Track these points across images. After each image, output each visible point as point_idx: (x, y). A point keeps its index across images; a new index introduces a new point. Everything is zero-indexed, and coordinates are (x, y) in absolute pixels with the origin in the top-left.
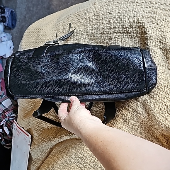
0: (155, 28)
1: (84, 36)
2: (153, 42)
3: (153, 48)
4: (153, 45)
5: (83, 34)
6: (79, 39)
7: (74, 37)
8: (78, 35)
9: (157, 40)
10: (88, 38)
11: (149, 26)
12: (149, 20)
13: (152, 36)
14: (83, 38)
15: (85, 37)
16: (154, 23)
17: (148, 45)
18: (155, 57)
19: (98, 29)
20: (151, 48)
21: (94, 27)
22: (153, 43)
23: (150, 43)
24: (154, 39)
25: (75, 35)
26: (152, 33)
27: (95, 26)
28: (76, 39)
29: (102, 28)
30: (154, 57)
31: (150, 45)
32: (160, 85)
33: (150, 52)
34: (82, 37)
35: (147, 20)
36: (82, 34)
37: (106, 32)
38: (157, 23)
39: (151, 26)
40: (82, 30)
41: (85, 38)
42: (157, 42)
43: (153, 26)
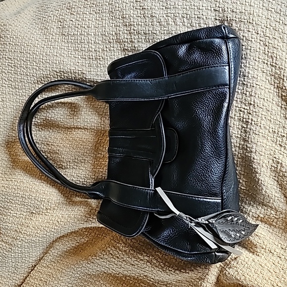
0: (253, 40)
2: (251, 62)
3: (251, 72)
4: (251, 66)
5: (110, 42)
6: (100, 50)
7: (90, 45)
8: (100, 42)
9: (257, 59)
10: (119, 48)
11: (243, 36)
12: (242, 25)
13: (249, 52)
14: (108, 49)
15: (113, 47)
16: (251, 30)
17: (243, 66)
18: (255, 85)
19: (143, 33)
20: (247, 71)
21: (134, 30)
22: (251, 64)
23: (246, 63)
24: (252, 58)
25: (93, 42)
26: (249, 48)
27: (135, 29)
28: (93, 50)
29: (150, 32)
30: (253, 87)
31: (246, 66)
32: (267, 131)
33: (246, 77)
35: (238, 26)
36: (107, 41)
37: (158, 39)
38: (256, 31)
39: (247, 35)
40: (107, 35)
41: (112, 49)
42: (257, 63)
43: (250, 35)
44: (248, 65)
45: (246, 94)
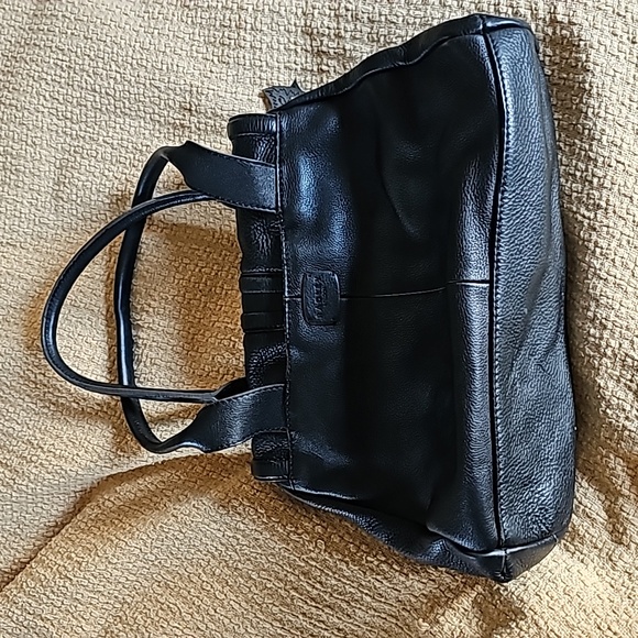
0: (622, 56)
1: (292, 40)
2: (610, 107)
3: (608, 131)
4: (610, 117)
5: (288, 31)
6: (264, 46)
7: (242, 33)
8: (265, 28)
9: (627, 102)
10: (309, 48)
11: (599, 42)
12: (599, 18)
13: (609, 83)
14: (282, 47)
15: (295, 44)
16: (619, 32)
17: (590, 115)
18: (614, 163)
19: (366, 20)
20: (598, 128)
21: (347, 10)
22: (609, 111)
23: (599, 107)
24: (614, 97)
25: (249, 26)
26: (612, 73)
27: (350, 6)
28: (248, 45)
29: (383, 18)
30: (609, 166)
31: (597, 115)
32: (628, 273)
33: (595, 143)
34: (278, 41)
35: (590, 18)
36: (282, 28)
37: (399, 36)
38: (631, 37)
39: (608, 43)
40: (283, 13)
41: (293, 47)
42: (624, 110)
43: (616, 44)
44: (602, 114)
45: (591, 182)
